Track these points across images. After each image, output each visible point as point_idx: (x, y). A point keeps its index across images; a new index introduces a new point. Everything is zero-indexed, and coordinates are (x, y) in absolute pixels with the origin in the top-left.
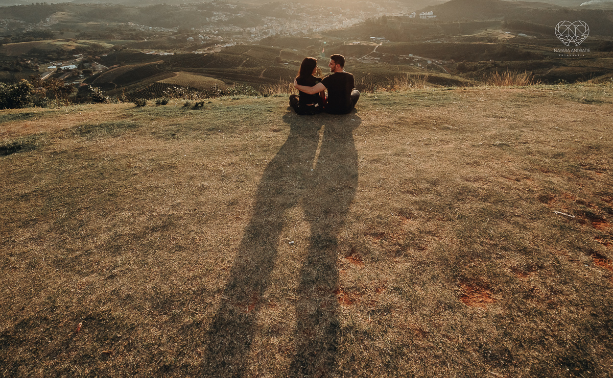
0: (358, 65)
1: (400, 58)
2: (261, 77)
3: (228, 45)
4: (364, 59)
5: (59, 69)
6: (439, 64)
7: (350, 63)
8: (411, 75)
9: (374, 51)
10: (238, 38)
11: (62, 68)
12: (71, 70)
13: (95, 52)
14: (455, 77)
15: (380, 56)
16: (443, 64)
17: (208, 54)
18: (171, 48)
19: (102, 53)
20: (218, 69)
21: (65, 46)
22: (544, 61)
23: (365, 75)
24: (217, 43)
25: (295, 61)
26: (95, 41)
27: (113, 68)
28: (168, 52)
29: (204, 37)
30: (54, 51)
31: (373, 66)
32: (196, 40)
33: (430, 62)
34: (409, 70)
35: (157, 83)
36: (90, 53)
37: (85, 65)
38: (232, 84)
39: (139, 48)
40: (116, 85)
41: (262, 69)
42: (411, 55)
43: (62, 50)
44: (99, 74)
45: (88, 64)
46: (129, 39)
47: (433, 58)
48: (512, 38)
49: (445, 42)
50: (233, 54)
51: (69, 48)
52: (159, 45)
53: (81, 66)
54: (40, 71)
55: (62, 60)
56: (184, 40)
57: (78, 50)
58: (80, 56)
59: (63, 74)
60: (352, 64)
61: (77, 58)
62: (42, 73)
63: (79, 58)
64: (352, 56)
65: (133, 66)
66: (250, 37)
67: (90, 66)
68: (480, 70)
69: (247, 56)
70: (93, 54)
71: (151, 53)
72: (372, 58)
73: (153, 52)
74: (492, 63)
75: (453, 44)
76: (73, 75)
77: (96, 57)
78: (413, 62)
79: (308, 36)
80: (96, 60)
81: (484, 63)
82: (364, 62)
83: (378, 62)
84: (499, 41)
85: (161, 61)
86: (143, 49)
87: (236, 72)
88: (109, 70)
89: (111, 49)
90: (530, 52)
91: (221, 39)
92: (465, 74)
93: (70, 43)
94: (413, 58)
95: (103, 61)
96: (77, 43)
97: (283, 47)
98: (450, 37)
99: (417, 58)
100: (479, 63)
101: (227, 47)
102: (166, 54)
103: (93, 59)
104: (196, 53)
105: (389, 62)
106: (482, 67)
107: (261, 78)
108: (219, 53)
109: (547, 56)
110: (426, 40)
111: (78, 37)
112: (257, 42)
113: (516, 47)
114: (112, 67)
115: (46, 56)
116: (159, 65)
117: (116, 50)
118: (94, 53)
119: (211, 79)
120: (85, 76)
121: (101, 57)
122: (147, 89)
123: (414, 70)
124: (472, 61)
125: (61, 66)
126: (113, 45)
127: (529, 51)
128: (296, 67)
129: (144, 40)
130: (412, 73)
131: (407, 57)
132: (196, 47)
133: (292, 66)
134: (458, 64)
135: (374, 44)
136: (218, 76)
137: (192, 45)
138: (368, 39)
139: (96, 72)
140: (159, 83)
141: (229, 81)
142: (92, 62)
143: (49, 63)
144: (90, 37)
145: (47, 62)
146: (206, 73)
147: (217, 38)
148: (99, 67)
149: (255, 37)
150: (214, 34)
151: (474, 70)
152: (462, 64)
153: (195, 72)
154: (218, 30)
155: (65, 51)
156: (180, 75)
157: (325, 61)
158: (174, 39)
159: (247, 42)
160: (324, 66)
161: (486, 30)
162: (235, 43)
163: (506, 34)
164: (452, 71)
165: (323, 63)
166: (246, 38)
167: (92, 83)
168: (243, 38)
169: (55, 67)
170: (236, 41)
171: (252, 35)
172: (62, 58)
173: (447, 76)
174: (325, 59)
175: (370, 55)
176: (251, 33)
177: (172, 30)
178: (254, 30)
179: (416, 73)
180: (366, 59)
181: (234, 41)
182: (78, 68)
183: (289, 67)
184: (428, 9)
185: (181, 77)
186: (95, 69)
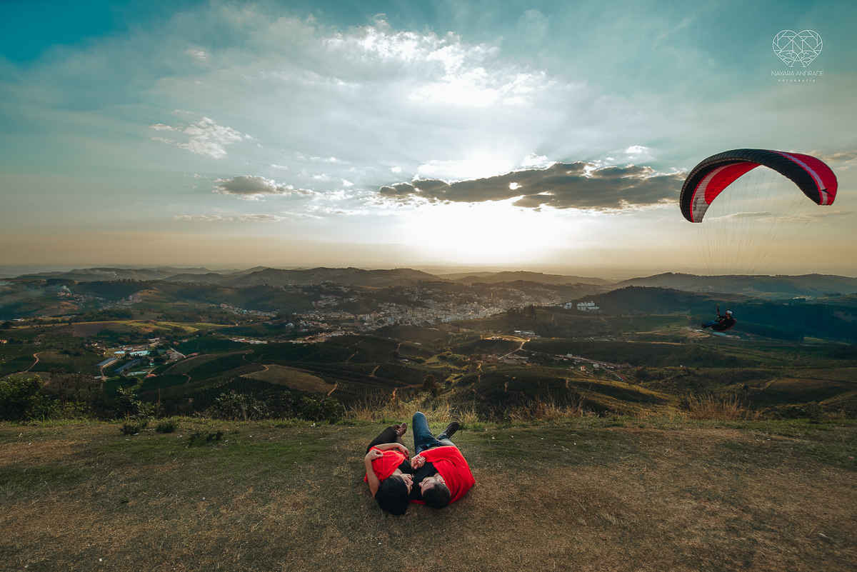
0: (500, 365)
1: (556, 359)
2: (372, 376)
3: (334, 335)
4: (507, 358)
5: (128, 355)
6: (609, 369)
7: (489, 362)
8: (572, 381)
9: (520, 349)
10: (348, 326)
11: (131, 354)
12: (140, 358)
13: (175, 337)
14: (634, 386)
15: (529, 355)
16: (615, 369)
17: (309, 344)
18: (266, 335)
19: (182, 338)
20: (319, 364)
21: (142, 329)
22: (758, 369)
23: (509, 380)
24: (322, 331)
25: (417, 358)
26: (178, 323)
27: (191, 356)
28: (260, 341)
29: (306, 323)
30: (127, 334)
31: (520, 367)
32: (297, 327)
33: (596, 366)
34: (569, 374)
35: (240, 378)
36: (168, 338)
37: (159, 351)
38: (334, 383)
39: (226, 334)
40: (190, 379)
41: (374, 366)
42: (570, 356)
43: (138, 332)
44: (173, 363)
45: (163, 351)
46: (217, 323)
47: (601, 360)
48: (706, 338)
49: (614, 340)
50: (339, 346)
51: (146, 330)
52: (251, 332)
53: (154, 353)
54: (105, 356)
55: (134, 344)
56: (283, 326)
57: (153, 335)
58: (156, 340)
59: (130, 361)
60: (491, 363)
61: (151, 343)
62: (107, 359)
63: (154, 343)
64: (491, 354)
65: (215, 355)
66: (363, 326)
67: (165, 353)
68: (669, 379)
69: (356, 349)
70: (171, 339)
71: (240, 340)
72: (518, 357)
73: (242, 340)
74: (684, 370)
75: (626, 343)
77: (175, 343)
78: (574, 366)
79: (435, 328)
81: (673, 370)
82: (507, 361)
83: (525, 362)
84: (689, 341)
85: (251, 351)
86: (231, 336)
87: (341, 369)
88: (187, 358)
89: (194, 334)
90: (735, 357)
91: (327, 327)
92: (648, 384)
93: (148, 325)
94: (573, 360)
95: (181, 349)
96: (156, 325)
97: (402, 339)
98: (620, 335)
99: (578, 359)
100: (666, 369)
101: (333, 337)
102: (258, 342)
103: (169, 345)
104: (294, 342)
105: (541, 364)
106: (671, 375)
107: (371, 378)
108: (323, 343)
109: (759, 363)
110: (589, 337)
111: (158, 319)
112: (371, 332)
113: (714, 350)
114: (189, 355)
115: (116, 339)
116: (247, 357)
117: (200, 336)
118: (173, 337)
119: (308, 376)
120: (155, 365)
121: (180, 343)
122: (226, 384)
123: (575, 375)
124: (655, 367)
125: (131, 351)
126: (197, 330)
127: (733, 355)
128: (418, 364)
129: (235, 324)
130: (573, 379)
131: (565, 358)
132: (296, 336)
133: (413, 364)
134: (635, 369)
135: (521, 340)
136: (318, 372)
137: (290, 333)
138: (512, 333)
139: (170, 361)
140: (242, 378)
141: (331, 379)
142: (168, 348)
143: (118, 347)
144: (173, 319)
145: (116, 347)
146: (302, 368)
147: (321, 326)
148: (175, 355)
149: (368, 326)
150: (319, 321)
151: (660, 379)
152: (641, 370)
153: (290, 366)
154: (325, 317)
155: (141, 334)
156: (270, 368)
157: (457, 359)
158: (270, 325)
159: (358, 332)
160: (454, 365)
161: (669, 326)
162: (344, 332)
163: (697, 333)
164: (629, 379)
165: (453, 361)
166: (357, 327)
167: (162, 374)
168: (354, 327)
169: (123, 352)
170: (345, 330)
171: (365, 324)
172: (134, 341)
173: (623, 385)
174: (457, 355)
175: (515, 353)
176: (364, 321)
177: (269, 315)
178: (368, 317)
179: (579, 380)
180: (509, 359)
181: (342, 329)
182: (150, 355)
183: (409, 365)
184: (587, 299)
185: (271, 372)
186: (169, 356)
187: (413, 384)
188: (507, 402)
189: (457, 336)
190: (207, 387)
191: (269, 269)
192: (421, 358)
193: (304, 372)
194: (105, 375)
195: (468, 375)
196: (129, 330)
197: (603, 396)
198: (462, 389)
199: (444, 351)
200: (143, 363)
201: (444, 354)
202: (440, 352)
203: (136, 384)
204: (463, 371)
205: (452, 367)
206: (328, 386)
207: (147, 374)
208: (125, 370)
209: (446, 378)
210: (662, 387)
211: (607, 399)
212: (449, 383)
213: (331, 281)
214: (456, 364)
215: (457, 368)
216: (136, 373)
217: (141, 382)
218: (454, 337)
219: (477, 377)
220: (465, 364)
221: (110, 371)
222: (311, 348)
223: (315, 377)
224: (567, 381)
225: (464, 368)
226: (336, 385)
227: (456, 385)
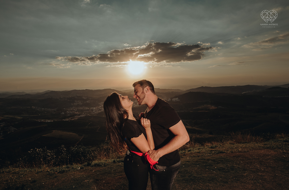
3: (81, 116)
10: (87, 112)
13: (12, 121)
16: (187, 122)
17: (71, 120)
18: (52, 118)
19: (15, 122)
22: (233, 118)
26: (13, 116)
27: (20, 129)
28: (50, 120)
29: (69, 112)
32: (66, 114)
36: (9, 122)
37: (5, 128)
38: (82, 135)
39: (35, 119)
41: (98, 127)
46: (31, 114)
48: (216, 109)
49: (186, 111)
50: (84, 120)
52: (46, 117)
53: (2, 129)
56: (59, 114)
57: (3, 121)
63: (3, 125)
65: (31, 128)
67: (8, 128)
69: (91, 121)
73: (42, 121)
74: (209, 120)
75: (190, 112)
77: (12, 124)
81: (206, 120)
84: (210, 110)
85: (46, 125)
87: (85, 129)
88: (17, 130)
89: (21, 120)
91: (78, 113)
92: (198, 126)
95: (15, 126)
96: (3, 117)
98: (188, 109)
100: (204, 121)
104: (65, 120)
107: (97, 132)
108: (77, 120)
111: (4, 114)
112: (96, 114)
117: (23, 120)
119: (71, 133)
120: (3, 134)
122: (36, 140)
127: (225, 114)
129: (39, 114)
134: (193, 121)
136: (75, 131)
137: (63, 116)
139: (10, 132)
140: (43, 136)
142: (9, 126)
144: (10, 114)
146: (69, 130)
147: (76, 113)
148: (12, 129)
150: (75, 111)
151: (202, 124)
152: (195, 121)
154: (77, 109)
156: (55, 132)
158: (54, 114)
159: (91, 114)
161: (203, 105)
163: (213, 107)
166: (90, 112)
170: (86, 114)
171: (94, 111)
176: (93, 110)
177: (54, 110)
178: (94, 108)
181: (84, 114)
184: (176, 97)
186: (10, 130)
191: (52, 91)
206: (80, 137)
210: (203, 127)
213: (79, 95)
223: (74, 134)
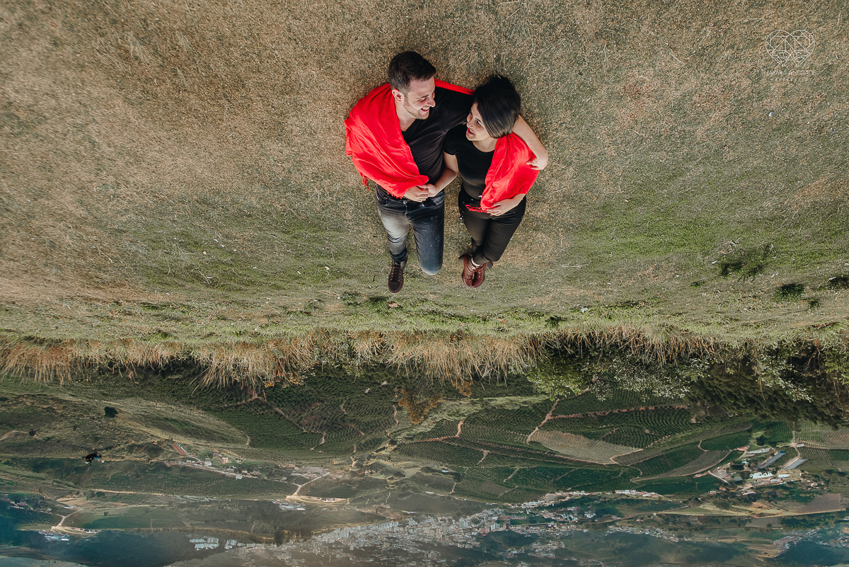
0: (328, 465)
1: (257, 473)
2: (486, 452)
3: (535, 503)
4: (318, 474)
5: (774, 473)
6: (192, 459)
7: (341, 469)
9: (300, 486)
10: (518, 515)
11: (770, 475)
12: (760, 470)
13: (725, 497)
14: (167, 437)
15: (290, 478)
16: (184, 460)
17: (565, 491)
18: (618, 502)
20: (550, 466)
21: (765, 506)
23: (319, 447)
24: (550, 508)
25: (431, 474)
26: (725, 514)
27: (702, 473)
28: (624, 494)
30: (781, 499)
31: (303, 462)
32: (581, 513)
33: (208, 464)
35: (642, 447)
36: (733, 495)
37: (738, 478)
38: (531, 442)
39: (665, 502)
40: (699, 446)
41: (484, 463)
42: (239, 477)
43: (770, 501)
44: (722, 463)
45: (736, 480)
47: (201, 470)
48: (62, 497)
49: (178, 497)
50: (527, 490)
51: (761, 505)
52: (637, 506)
53: (746, 476)
54: (800, 471)
55: (770, 486)
57: (749, 500)
58: (746, 492)
59: (770, 466)
60: (339, 467)
61: (752, 488)
62: (797, 467)
63: (747, 489)
64: (338, 479)
65: (674, 475)
66: (499, 515)
68: (122, 446)
69: (507, 485)
70: (729, 496)
71: (648, 494)
72: (304, 475)
73: (646, 495)
75: (165, 493)
76: (756, 464)
77: (724, 489)
78: (236, 465)
79: (407, 514)
80: (725, 484)
81: (114, 456)
82: (319, 470)
83: (296, 468)
85: (634, 480)
86: (660, 501)
87: (524, 460)
88: (708, 470)
91: (544, 513)
92: (149, 440)
93: (760, 511)
94: (235, 471)
95: (716, 483)
96: (750, 512)
97: (449, 498)
98: (170, 504)
99: (229, 473)
100: (123, 458)
101: (536, 500)
102: (627, 492)
103: (730, 487)
104: (583, 493)
106: (119, 451)
107: (487, 450)
108: (548, 492)
110: (210, 502)
113: (57, 482)
114: (704, 474)
116: (638, 474)
117: (697, 499)
118: (727, 496)
119: (563, 451)
120: (740, 462)
121: (718, 489)
122: (657, 439)
124: (136, 461)
125: (772, 478)
126: (701, 507)
128: (429, 466)
129: (657, 515)
130: (240, 447)
131: (246, 474)
132: (582, 502)
133: (436, 467)
134: (160, 458)
135: (298, 499)
136: (551, 457)
137: (589, 505)
138: (309, 507)
139: (725, 467)
140: (639, 447)
141: (535, 447)
142: (731, 482)
143: (788, 482)
145: (790, 483)
146: (570, 461)
148: (721, 474)
149: (492, 516)
151: (134, 445)
152: (154, 458)
153: (585, 463)
155: (766, 499)
156: (608, 459)
157: (382, 473)
158: (614, 515)
159: (504, 507)
160: (384, 466)
161: (106, 514)
162: (523, 507)
164: (171, 446)
165: (386, 471)
166: (506, 514)
167: (731, 451)
168: (510, 514)
169: (780, 476)
170: (521, 509)
172: (771, 490)
173: (180, 440)
174: (381, 477)
175: (308, 481)
179: (232, 446)
180: (315, 472)
181: (525, 510)
182: (749, 473)
183: (441, 465)
185: (605, 455)
186: (727, 472)
187: (437, 442)
188: (325, 419)
189: (379, 503)
190: (679, 436)
192: (425, 474)
193: (568, 456)
194: (793, 448)
195: (369, 453)
196: (781, 503)
197: (206, 426)
198: (377, 435)
199: (397, 483)
200: (755, 462)
201: (397, 479)
202: (402, 482)
203: (757, 439)
204: (374, 457)
205: (388, 463)
206: (537, 439)
207: (749, 450)
208: (772, 455)
209: (395, 449)
210: (132, 436)
211: (203, 422)
212: (393, 442)
214: (382, 466)
215: (382, 461)
216: (760, 452)
217: (752, 442)
218: (384, 502)
219: (358, 449)
220: (371, 467)
221: (789, 454)
222: (563, 484)
224: (247, 444)
225: (372, 461)
226: (529, 440)
227: (385, 440)
